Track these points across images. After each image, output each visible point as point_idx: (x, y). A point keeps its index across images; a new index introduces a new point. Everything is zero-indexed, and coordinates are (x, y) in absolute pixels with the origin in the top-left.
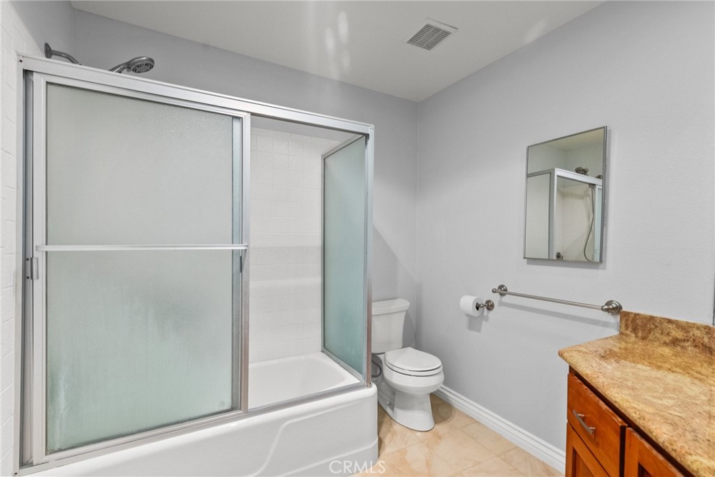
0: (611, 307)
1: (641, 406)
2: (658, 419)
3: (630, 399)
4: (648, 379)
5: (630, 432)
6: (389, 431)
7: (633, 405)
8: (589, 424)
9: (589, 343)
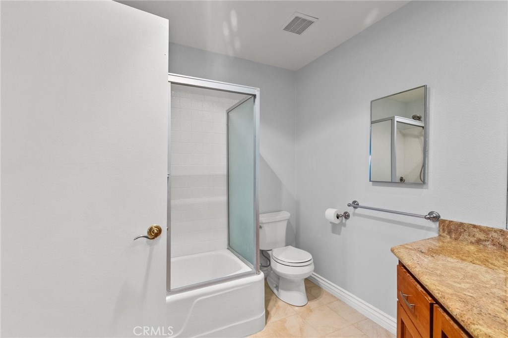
0: (432, 216)
1: (444, 289)
2: (455, 298)
3: (436, 283)
4: (453, 268)
5: (436, 307)
6: (275, 306)
7: (437, 287)
8: (411, 302)
9: (414, 242)
